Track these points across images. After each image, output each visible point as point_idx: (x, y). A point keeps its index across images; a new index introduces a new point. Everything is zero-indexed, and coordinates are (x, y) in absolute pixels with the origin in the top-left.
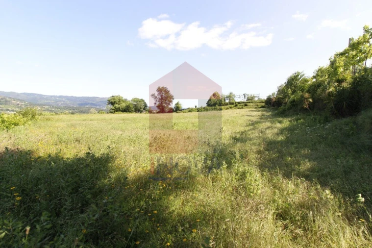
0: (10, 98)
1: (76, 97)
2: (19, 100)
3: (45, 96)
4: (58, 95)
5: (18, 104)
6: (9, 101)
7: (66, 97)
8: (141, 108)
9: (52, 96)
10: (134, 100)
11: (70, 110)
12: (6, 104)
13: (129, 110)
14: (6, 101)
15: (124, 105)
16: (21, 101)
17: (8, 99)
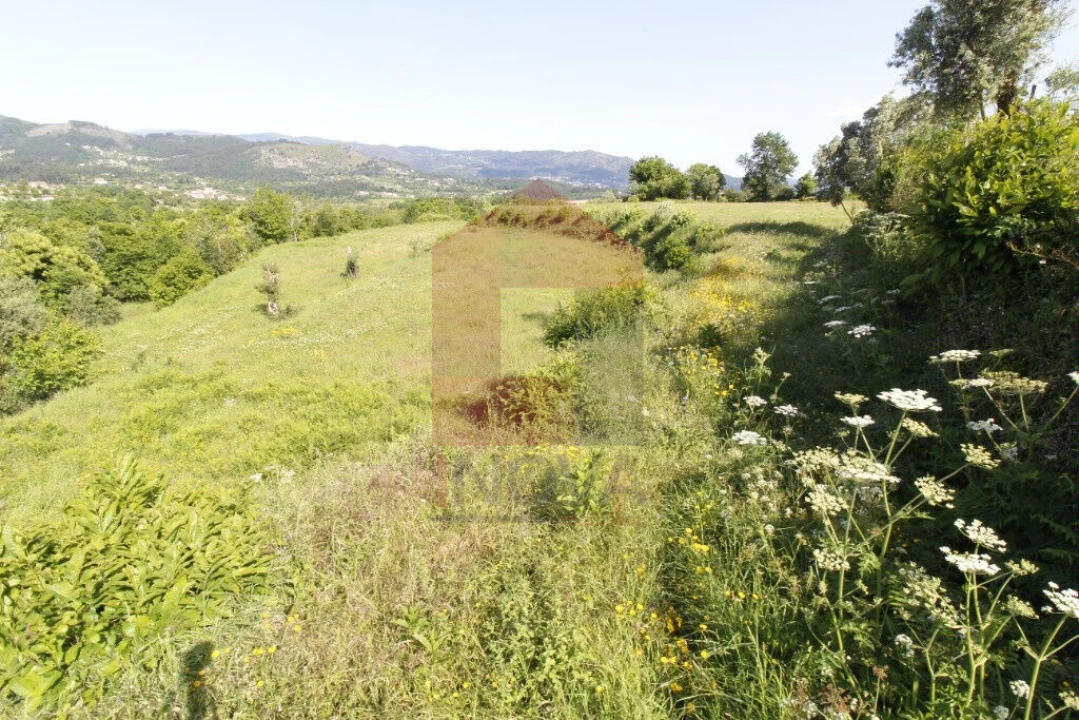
0: (383, 160)
1: (508, 153)
2: (398, 164)
3: (446, 152)
4: (470, 148)
5: (398, 175)
6: (382, 168)
7: (489, 153)
8: (710, 190)
9: (457, 153)
10: (693, 170)
11: (499, 188)
12: (377, 175)
13: (679, 193)
14: (378, 168)
15: (668, 181)
16: (404, 166)
17: (380, 164)
